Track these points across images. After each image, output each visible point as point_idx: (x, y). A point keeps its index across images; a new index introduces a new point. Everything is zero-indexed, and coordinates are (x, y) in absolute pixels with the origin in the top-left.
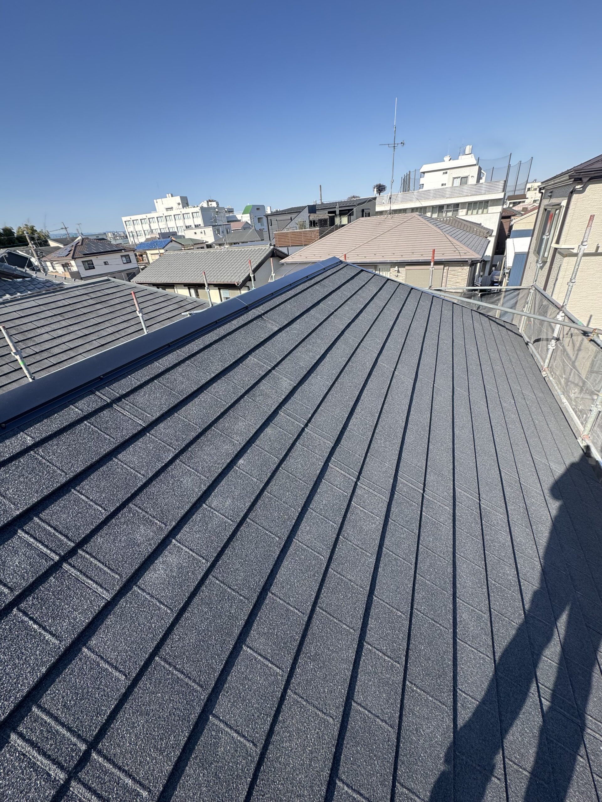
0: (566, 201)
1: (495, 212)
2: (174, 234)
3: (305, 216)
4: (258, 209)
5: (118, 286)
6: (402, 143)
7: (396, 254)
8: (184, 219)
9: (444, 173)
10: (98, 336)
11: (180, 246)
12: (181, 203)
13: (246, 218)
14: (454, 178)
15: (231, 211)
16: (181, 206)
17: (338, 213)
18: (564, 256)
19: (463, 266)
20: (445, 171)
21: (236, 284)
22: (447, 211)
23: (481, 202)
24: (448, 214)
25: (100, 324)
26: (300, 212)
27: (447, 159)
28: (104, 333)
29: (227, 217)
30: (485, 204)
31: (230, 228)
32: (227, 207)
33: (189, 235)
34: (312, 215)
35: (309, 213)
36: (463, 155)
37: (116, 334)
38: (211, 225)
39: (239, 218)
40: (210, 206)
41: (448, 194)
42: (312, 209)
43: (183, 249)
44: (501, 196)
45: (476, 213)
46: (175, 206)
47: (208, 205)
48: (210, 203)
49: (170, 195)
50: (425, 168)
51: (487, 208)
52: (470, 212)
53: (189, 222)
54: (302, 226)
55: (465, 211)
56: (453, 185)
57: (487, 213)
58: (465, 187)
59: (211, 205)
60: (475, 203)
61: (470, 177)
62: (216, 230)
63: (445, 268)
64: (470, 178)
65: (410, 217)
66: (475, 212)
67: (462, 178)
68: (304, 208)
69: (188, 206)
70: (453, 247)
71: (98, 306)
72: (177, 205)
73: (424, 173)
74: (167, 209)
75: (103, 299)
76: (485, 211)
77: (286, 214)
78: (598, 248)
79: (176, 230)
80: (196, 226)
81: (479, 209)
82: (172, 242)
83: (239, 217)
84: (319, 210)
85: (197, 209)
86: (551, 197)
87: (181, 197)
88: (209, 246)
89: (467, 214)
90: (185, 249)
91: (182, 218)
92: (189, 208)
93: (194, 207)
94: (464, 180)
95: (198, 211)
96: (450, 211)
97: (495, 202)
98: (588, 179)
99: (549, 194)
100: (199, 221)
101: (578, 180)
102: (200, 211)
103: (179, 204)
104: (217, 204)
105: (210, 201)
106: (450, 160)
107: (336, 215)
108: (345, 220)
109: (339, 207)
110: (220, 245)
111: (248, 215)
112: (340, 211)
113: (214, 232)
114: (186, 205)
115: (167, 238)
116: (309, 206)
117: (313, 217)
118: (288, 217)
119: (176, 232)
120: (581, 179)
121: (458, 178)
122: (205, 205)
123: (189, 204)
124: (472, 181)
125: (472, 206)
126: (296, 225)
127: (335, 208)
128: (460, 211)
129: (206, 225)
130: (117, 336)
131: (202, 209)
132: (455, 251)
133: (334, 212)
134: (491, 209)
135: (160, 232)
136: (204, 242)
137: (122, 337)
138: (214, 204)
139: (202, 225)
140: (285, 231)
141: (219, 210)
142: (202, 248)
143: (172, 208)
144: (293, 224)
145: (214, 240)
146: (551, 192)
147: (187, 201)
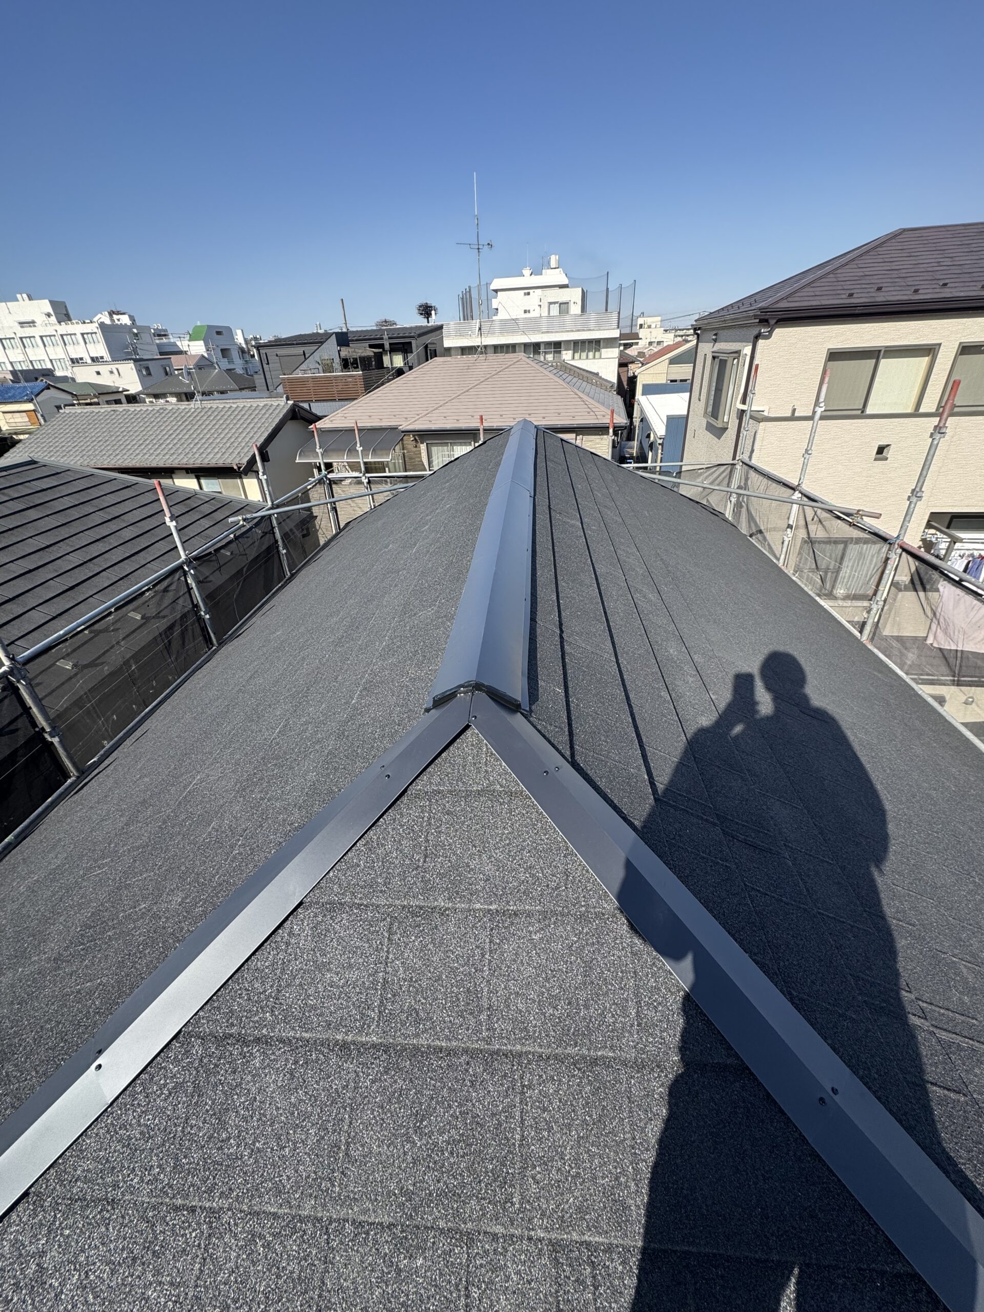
0: (750, 347)
1: (611, 355)
2: (48, 373)
3: (330, 350)
4: (219, 333)
5: (58, 473)
6: (489, 244)
7: (504, 416)
8: (65, 344)
9: (525, 294)
10: (56, 571)
11: (69, 397)
12: (52, 313)
13: (197, 348)
14: (550, 303)
15: (161, 334)
16: (53, 319)
17: (387, 347)
18: (759, 420)
19: (602, 435)
20: (526, 291)
21: (235, 467)
22: (546, 353)
23: (590, 341)
24: (547, 356)
25: (51, 548)
26: (322, 343)
27: (527, 272)
28: (64, 565)
29: (158, 346)
30: (595, 345)
31: (170, 366)
32: (156, 325)
33: (85, 375)
34: (343, 349)
35: (338, 345)
36: (548, 269)
37: (90, 565)
38: (130, 359)
39: (186, 348)
40: (117, 322)
41: (544, 327)
42: (343, 339)
43: (75, 402)
44: (616, 334)
45: (585, 357)
46: (40, 319)
47: (112, 320)
48: (115, 317)
49: (25, 296)
50: (497, 284)
51: (599, 350)
52: (577, 356)
53: (78, 351)
54: (328, 368)
55: (570, 353)
56: (549, 313)
57: (600, 358)
58: (567, 318)
59: (119, 320)
60: (583, 342)
61: (572, 303)
62: (144, 368)
63: (578, 438)
64: (572, 305)
65: (515, 360)
66: (584, 355)
67: (560, 304)
68: (327, 336)
69: (70, 319)
70: (586, 406)
71: (33, 514)
72: (44, 318)
73: (496, 291)
74: (20, 323)
75: (38, 499)
76: (597, 354)
77: (293, 344)
78: (794, 410)
79: (49, 366)
80: (93, 359)
81: (589, 351)
82: (49, 389)
83: (183, 345)
84: (353, 341)
85: (93, 327)
86: (715, 341)
87: (51, 302)
88: (132, 399)
89: (573, 358)
90: (79, 404)
91: (60, 342)
92: (72, 324)
93: (84, 323)
94: (564, 306)
95: (96, 330)
96: (551, 352)
97: (610, 342)
98: (775, 321)
99: (714, 337)
100: (100, 349)
101: (764, 322)
102: (99, 331)
103: (49, 315)
104: (132, 318)
105: (114, 313)
106: (531, 275)
107: (384, 350)
108: (398, 361)
109: (390, 338)
110: (156, 396)
111: (202, 343)
112: (390, 344)
113: (139, 371)
114: (66, 318)
115: (32, 381)
116: (337, 334)
117: (345, 352)
118: (299, 350)
119: (49, 370)
120: (766, 321)
121: (555, 303)
122: (107, 321)
123: (72, 316)
124: (575, 309)
125: (578, 346)
126: (318, 366)
127: (382, 339)
128: (564, 352)
129: (115, 359)
130: (94, 568)
131: (102, 326)
132: (589, 413)
133: (381, 346)
134: (606, 353)
135: (11, 369)
136: (121, 390)
137: (104, 570)
138: (125, 320)
139: (107, 357)
140: (299, 374)
141: (136, 332)
142: (118, 402)
143: (33, 322)
144: (311, 363)
145: (140, 388)
146: (716, 335)
147: (67, 310)
